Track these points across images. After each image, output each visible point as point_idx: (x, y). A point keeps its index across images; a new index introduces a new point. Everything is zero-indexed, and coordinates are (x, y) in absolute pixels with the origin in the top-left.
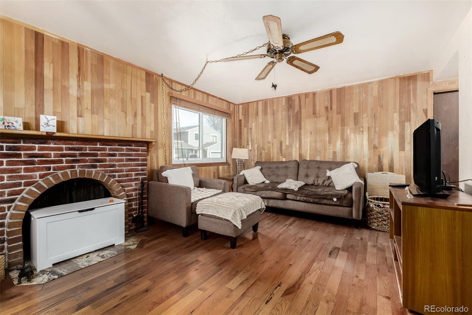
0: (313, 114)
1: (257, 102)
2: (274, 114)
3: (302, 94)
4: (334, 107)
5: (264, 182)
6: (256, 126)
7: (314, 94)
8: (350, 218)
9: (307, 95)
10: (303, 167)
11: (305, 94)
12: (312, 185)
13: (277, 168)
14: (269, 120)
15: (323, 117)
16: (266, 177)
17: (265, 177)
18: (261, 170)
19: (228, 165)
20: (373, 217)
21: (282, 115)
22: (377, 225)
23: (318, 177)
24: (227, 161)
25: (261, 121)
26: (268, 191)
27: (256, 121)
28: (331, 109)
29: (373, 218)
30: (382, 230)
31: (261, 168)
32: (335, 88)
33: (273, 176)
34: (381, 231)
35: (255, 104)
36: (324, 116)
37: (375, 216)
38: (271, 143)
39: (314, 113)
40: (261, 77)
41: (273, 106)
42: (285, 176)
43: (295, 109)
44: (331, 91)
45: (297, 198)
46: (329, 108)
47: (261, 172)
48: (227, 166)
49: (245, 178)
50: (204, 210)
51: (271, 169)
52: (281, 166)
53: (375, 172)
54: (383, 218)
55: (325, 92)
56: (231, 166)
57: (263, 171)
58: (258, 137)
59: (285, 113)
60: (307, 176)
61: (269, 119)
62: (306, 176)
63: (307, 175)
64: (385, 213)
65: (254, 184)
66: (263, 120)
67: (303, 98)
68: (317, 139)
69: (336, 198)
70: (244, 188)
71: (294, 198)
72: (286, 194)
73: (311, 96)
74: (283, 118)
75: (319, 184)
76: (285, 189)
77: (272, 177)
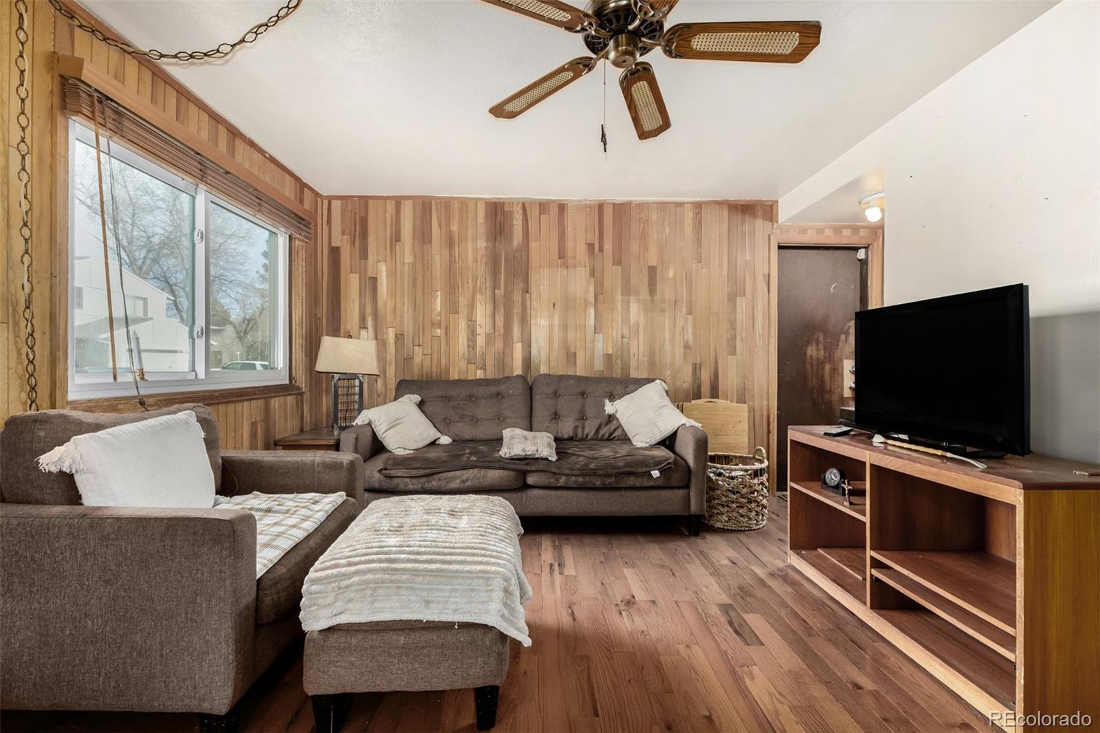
0: (560, 258)
1: (398, 201)
2: (450, 243)
3: (532, 202)
4: (608, 246)
5: (436, 440)
6: (392, 274)
7: (562, 207)
8: (685, 513)
9: (543, 206)
10: (546, 394)
11: (540, 204)
12: (571, 439)
13: (471, 397)
14: (437, 258)
15: (581, 269)
16: (437, 425)
17: (435, 426)
18: (421, 405)
19: (297, 394)
20: (717, 501)
21: (475, 246)
22: (727, 519)
23: (583, 418)
24: (290, 381)
25: (408, 259)
26: (471, 471)
27: (392, 259)
28: (601, 250)
29: (718, 504)
30: (736, 529)
31: (420, 399)
32: (610, 201)
33: (459, 422)
34: (734, 531)
35: (391, 206)
36: (585, 267)
37: (724, 499)
38: (443, 325)
39: (562, 256)
40: (509, 108)
41: (448, 220)
42: (496, 422)
43: (511, 238)
44: (601, 206)
45: (558, 480)
46: (597, 247)
47: (423, 412)
48: (294, 397)
49: (374, 434)
50: (350, 606)
51: (450, 402)
52: (483, 391)
53: (693, 399)
54: (737, 502)
55: (588, 207)
56: (306, 397)
57: (429, 408)
58: (398, 308)
59: (485, 244)
60: (556, 418)
61: (437, 256)
62: (554, 416)
63: (556, 415)
64: (744, 490)
65: (408, 452)
66: (415, 257)
67: (534, 213)
68: (569, 322)
69: (658, 470)
70: (386, 469)
71: (549, 482)
72: (524, 474)
73: (554, 211)
74: (479, 258)
75: (587, 435)
76: (520, 459)
77: (459, 424)
